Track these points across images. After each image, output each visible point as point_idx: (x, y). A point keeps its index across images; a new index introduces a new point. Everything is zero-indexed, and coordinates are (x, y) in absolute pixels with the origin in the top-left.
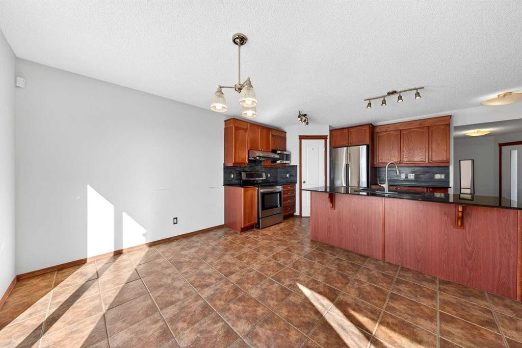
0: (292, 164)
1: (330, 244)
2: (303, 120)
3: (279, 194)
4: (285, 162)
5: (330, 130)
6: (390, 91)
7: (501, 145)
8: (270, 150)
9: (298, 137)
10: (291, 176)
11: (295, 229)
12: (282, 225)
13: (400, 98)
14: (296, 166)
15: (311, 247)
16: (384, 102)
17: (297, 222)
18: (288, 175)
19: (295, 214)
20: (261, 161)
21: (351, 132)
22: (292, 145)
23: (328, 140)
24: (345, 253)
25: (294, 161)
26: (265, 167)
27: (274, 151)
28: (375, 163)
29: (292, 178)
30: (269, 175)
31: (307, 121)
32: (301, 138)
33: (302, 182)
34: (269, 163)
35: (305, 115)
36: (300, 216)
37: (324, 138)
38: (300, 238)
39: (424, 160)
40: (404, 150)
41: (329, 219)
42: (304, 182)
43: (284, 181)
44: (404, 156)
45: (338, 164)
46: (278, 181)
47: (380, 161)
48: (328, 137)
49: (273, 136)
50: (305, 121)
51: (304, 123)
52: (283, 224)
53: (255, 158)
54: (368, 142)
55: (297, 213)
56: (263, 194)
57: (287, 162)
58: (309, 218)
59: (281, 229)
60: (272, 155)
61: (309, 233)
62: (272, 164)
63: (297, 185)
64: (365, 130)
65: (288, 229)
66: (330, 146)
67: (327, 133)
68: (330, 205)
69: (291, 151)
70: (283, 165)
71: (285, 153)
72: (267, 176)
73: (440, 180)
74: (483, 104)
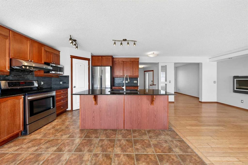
0: (65, 75)
1: (93, 128)
2: (74, 44)
3: (52, 98)
4: (59, 73)
5: (91, 56)
6: (124, 38)
7: (145, 71)
8: (43, 62)
9: (70, 56)
10: (64, 83)
11: (67, 123)
12: (54, 123)
13: (128, 43)
14: (68, 76)
15: (81, 137)
16: (121, 44)
17: (69, 115)
18: (61, 83)
19: (67, 110)
20: (32, 71)
21: (103, 58)
22: (65, 61)
23: (90, 62)
24: (105, 132)
25: (66, 72)
26: (37, 76)
27: (47, 64)
28: (114, 76)
29: (65, 85)
30: (42, 83)
31: (76, 46)
32: (72, 57)
33: (73, 86)
34: (42, 73)
35: (75, 41)
36: (72, 110)
37: (88, 60)
38: (71, 131)
39: (131, 75)
40: (125, 70)
41: (94, 112)
42: (75, 87)
43: (59, 87)
44: (125, 73)
45: (95, 76)
46: (52, 87)
47: (116, 75)
48: (91, 60)
49: (46, 51)
50: (75, 45)
51: (74, 46)
52: (56, 121)
53: (21, 67)
54: (111, 65)
55: (69, 108)
56: (31, 102)
57: (60, 73)
58: (78, 110)
59: (54, 127)
60: (45, 66)
61: (79, 123)
62: (45, 74)
63: (69, 90)
64: (110, 58)
65: (60, 125)
66: (92, 65)
67: (90, 57)
68: (94, 102)
69: (63, 65)
70: (57, 75)
71: (59, 66)
72: (39, 84)
73: (135, 83)
74: (148, 55)
